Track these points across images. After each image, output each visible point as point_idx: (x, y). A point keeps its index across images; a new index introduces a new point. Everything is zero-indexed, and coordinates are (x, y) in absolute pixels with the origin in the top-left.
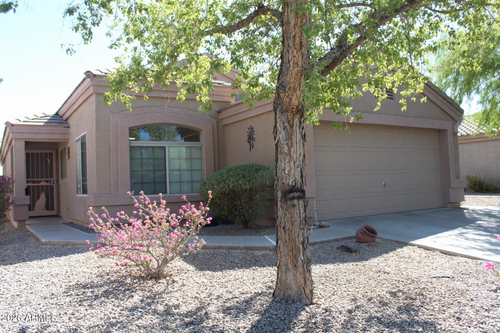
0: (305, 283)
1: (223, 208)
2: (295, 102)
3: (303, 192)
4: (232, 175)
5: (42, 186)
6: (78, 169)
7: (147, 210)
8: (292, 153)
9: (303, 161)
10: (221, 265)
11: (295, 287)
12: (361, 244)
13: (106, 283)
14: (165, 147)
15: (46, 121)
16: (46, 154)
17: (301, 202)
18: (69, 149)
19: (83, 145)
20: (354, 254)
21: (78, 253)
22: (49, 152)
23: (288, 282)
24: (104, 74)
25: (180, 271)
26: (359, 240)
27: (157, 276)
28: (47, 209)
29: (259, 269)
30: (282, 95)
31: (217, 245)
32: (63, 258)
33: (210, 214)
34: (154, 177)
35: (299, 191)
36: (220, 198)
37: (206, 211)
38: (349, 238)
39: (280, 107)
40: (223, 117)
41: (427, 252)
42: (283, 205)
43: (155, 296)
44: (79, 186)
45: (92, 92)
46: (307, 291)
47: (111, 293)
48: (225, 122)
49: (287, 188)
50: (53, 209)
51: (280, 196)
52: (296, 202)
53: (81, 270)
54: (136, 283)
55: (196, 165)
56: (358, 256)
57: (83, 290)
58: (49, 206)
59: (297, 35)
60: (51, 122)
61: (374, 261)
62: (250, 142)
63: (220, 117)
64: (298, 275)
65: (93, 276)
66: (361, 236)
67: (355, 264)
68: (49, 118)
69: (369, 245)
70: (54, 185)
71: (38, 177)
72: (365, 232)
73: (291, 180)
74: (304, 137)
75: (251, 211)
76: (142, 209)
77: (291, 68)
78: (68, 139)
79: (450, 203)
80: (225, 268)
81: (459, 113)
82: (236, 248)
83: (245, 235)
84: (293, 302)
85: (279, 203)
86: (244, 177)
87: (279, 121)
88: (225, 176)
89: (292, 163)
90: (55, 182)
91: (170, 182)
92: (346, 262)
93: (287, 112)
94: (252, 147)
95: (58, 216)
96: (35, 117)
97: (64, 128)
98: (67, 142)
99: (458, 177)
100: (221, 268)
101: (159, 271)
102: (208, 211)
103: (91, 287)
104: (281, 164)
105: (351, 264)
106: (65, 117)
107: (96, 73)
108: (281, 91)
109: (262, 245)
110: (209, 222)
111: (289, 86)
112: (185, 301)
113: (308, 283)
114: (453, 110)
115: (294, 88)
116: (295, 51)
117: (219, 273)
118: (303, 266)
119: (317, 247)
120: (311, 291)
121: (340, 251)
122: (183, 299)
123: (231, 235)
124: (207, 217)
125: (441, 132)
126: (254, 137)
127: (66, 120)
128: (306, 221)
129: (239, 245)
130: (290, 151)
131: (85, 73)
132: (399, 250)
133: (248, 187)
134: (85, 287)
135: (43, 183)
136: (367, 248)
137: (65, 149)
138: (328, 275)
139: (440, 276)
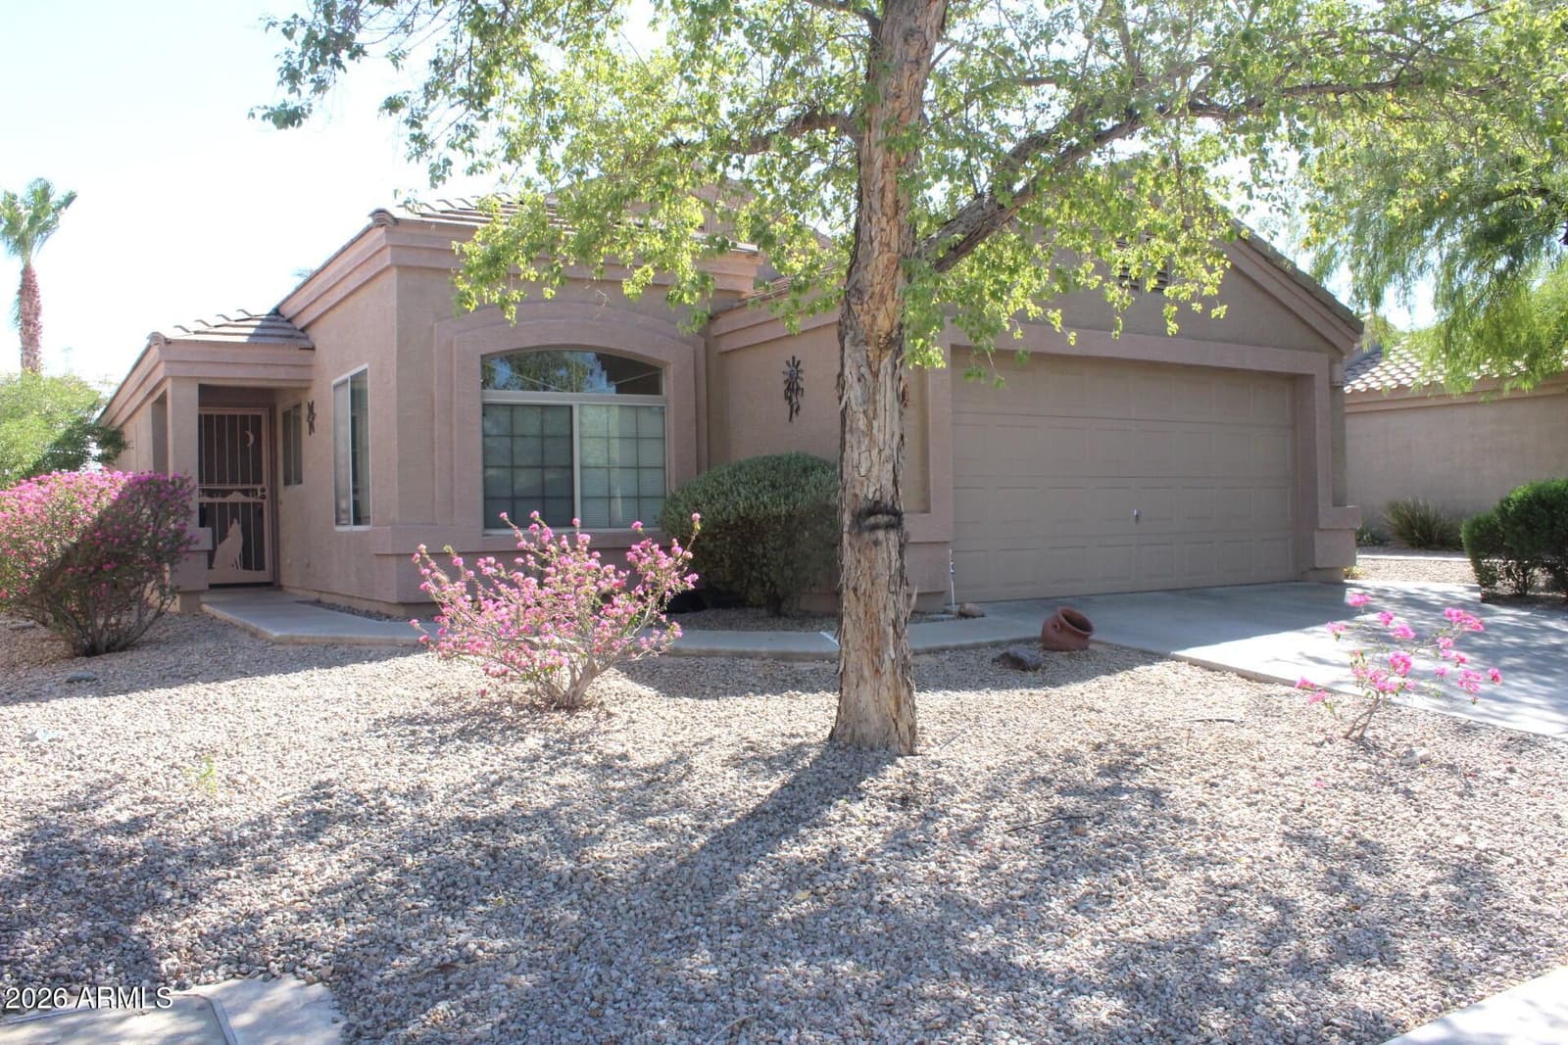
0: (898, 710)
1: (722, 560)
2: (883, 323)
3: (898, 514)
4: (744, 479)
5: (234, 505)
6: (341, 461)
7: (545, 556)
8: (875, 431)
9: (899, 449)
10: (715, 688)
11: (875, 718)
12: (1051, 654)
13: (456, 716)
14: (571, 408)
15: (251, 331)
16: (244, 418)
17: (893, 536)
18: (311, 407)
19: (358, 397)
20: (1030, 674)
21: (370, 661)
22: (249, 412)
23: (862, 705)
24: (418, 218)
25: (622, 699)
26: (1049, 644)
27: (571, 705)
28: (246, 565)
29: (804, 696)
30: (856, 308)
31: (704, 647)
32: (337, 671)
33: (694, 566)
34: (543, 484)
35: (888, 513)
36: (714, 537)
37: (686, 560)
38: (1028, 641)
39: (851, 334)
40: (723, 331)
41: (1210, 674)
42: (854, 542)
43: (572, 739)
44: (343, 505)
45: (388, 263)
46: (903, 727)
47: (473, 733)
48: (725, 345)
49: (864, 505)
50: (260, 567)
51: (848, 523)
52: (880, 534)
53: (391, 691)
54: (525, 716)
55: (651, 455)
56: (1040, 678)
57: (410, 728)
58: (251, 556)
59: (889, 187)
60: (264, 335)
61: (1076, 688)
62: (790, 399)
63: (715, 331)
64: (884, 693)
65: (425, 704)
66: (1051, 632)
67: (1026, 691)
68: (258, 323)
69: (1070, 657)
70: (265, 502)
71: (221, 481)
72: (1062, 625)
73: (872, 490)
74: (903, 398)
75: (788, 573)
76: (533, 554)
77: (876, 254)
78: (310, 380)
79: (1317, 569)
80: (725, 694)
81: (1349, 333)
82: (751, 656)
83: (774, 629)
84: (872, 749)
85: (845, 537)
86: (773, 486)
87: (848, 363)
88: (728, 482)
89: (875, 452)
90: (267, 493)
91: (583, 498)
92: (1008, 688)
93: (867, 344)
94: (794, 410)
95: (273, 585)
96: (223, 321)
97: (298, 352)
98: (307, 389)
99: (1339, 501)
100: (716, 693)
101: (574, 693)
102: (690, 561)
103: (427, 722)
104: (852, 455)
105: (1017, 692)
106: (301, 323)
107: (400, 214)
108: (854, 300)
109: (813, 649)
110: (691, 587)
111: (870, 290)
112: (639, 746)
113: (905, 709)
114: (1330, 323)
115: (882, 295)
116: (885, 219)
117: (712, 703)
118: (895, 673)
119: (944, 658)
120: (912, 728)
121: (997, 667)
122: (636, 743)
123: (738, 628)
124: (687, 575)
125: (1297, 381)
126: (801, 385)
127: (303, 330)
128: (902, 577)
129: (758, 649)
130: (870, 426)
131: (372, 215)
132: (1141, 668)
133: (783, 509)
134: (411, 721)
135: (237, 498)
136: (1067, 663)
137: (298, 406)
138: (958, 709)
139: (1213, 718)
